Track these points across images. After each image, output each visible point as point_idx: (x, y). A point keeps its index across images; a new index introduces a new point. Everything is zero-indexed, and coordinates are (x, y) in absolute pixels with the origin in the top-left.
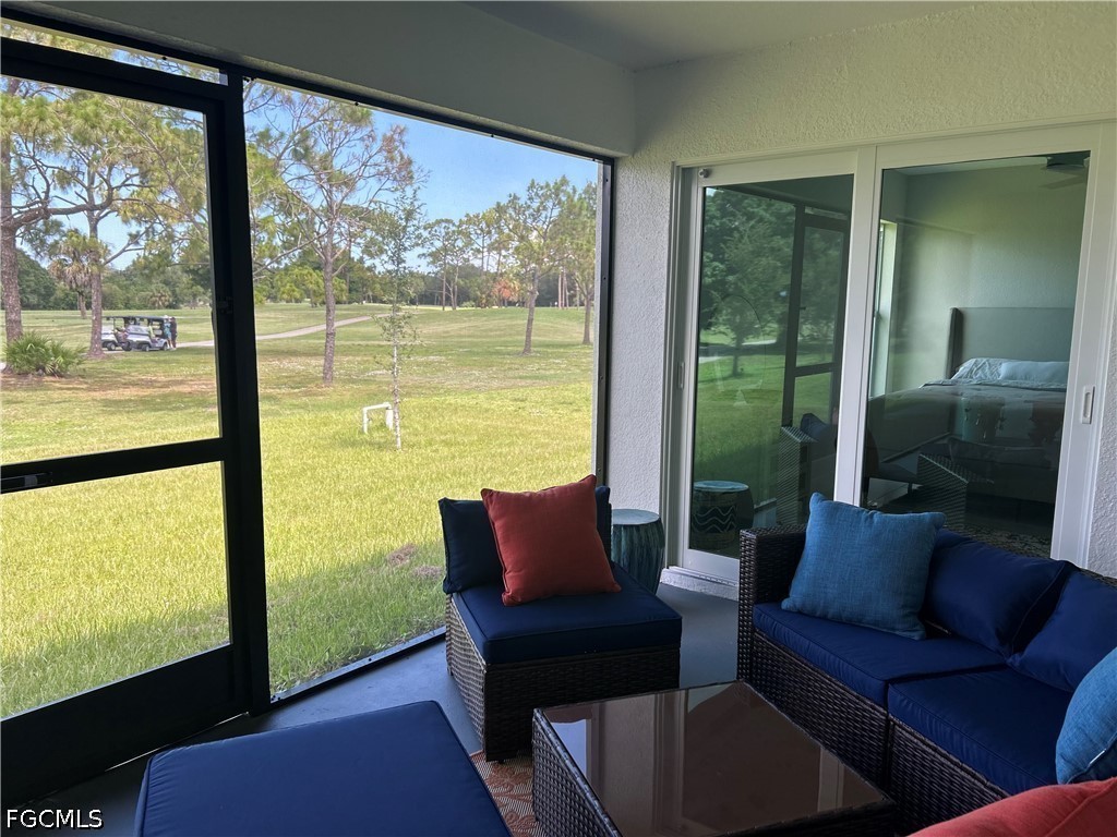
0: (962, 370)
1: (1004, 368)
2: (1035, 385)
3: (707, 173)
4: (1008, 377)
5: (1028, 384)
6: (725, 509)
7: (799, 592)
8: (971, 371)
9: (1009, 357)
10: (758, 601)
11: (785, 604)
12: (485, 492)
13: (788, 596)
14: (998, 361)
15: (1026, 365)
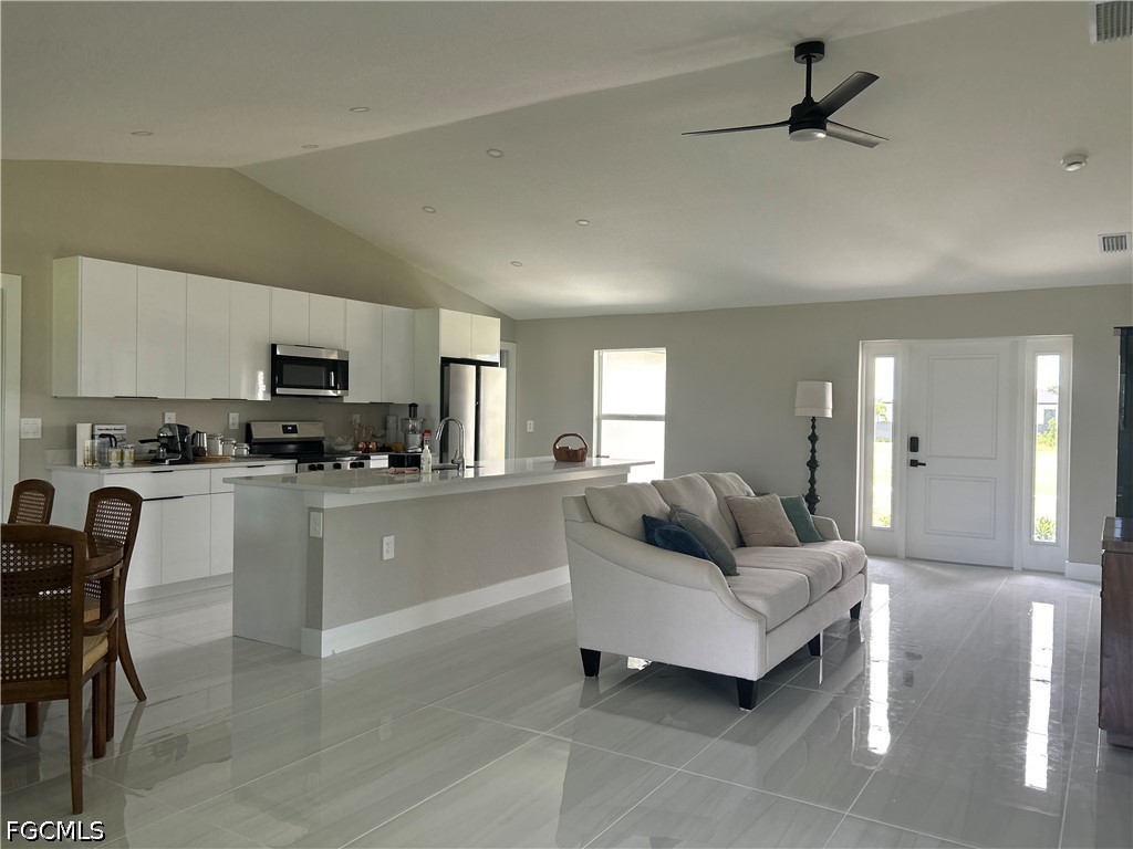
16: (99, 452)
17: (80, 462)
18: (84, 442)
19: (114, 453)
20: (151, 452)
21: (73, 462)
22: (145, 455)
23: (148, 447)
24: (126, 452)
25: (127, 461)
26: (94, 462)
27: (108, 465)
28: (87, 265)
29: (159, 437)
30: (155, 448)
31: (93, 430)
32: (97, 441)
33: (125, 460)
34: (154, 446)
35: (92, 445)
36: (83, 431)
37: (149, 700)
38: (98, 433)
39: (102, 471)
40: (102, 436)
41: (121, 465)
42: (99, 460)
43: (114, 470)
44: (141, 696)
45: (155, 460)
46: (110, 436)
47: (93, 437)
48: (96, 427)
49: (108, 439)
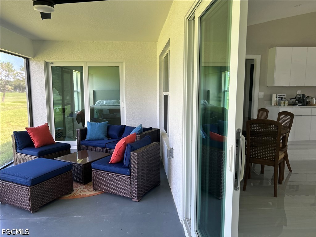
0: (97, 103)
1: (105, 102)
2: (111, 105)
3: (52, 63)
4: (106, 104)
5: (109, 105)
6: (61, 132)
7: (88, 137)
8: (99, 103)
9: (105, 100)
10: (81, 140)
11: (86, 140)
12: (26, 128)
13: (86, 138)
14: (103, 101)
15: (109, 101)
16: (278, 102)
17: (273, 104)
18: (274, 99)
19: (282, 102)
20: (293, 102)
21: (271, 104)
22: (291, 103)
23: (292, 101)
24: (286, 102)
25: (286, 104)
26: (277, 104)
27: (280, 105)
28: (278, 48)
29: (296, 98)
30: (294, 101)
31: (277, 96)
32: (278, 99)
33: (285, 104)
34: (294, 100)
35: (276, 100)
36: (274, 96)
37: (293, 172)
38: (278, 96)
39: (279, 107)
40: (279, 97)
41: (284, 105)
42: (278, 104)
43: (283, 107)
44: (290, 171)
45: (294, 104)
46: (281, 97)
47: (277, 98)
48: (278, 95)
49: (281, 98)
